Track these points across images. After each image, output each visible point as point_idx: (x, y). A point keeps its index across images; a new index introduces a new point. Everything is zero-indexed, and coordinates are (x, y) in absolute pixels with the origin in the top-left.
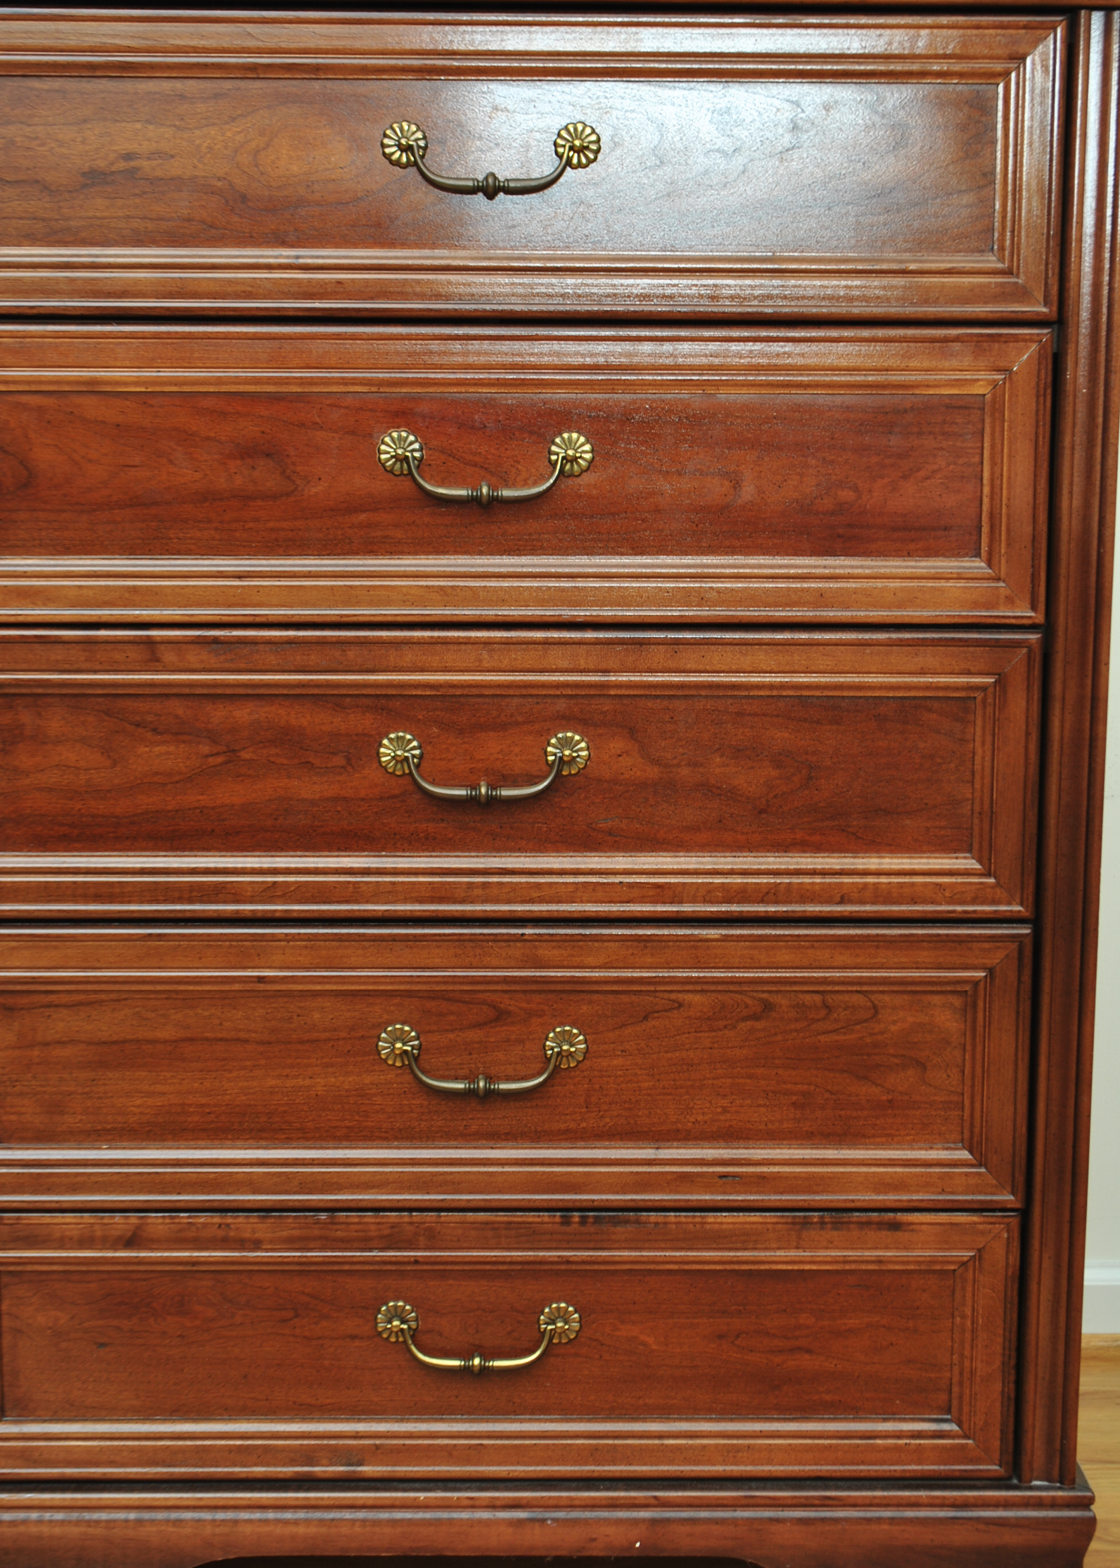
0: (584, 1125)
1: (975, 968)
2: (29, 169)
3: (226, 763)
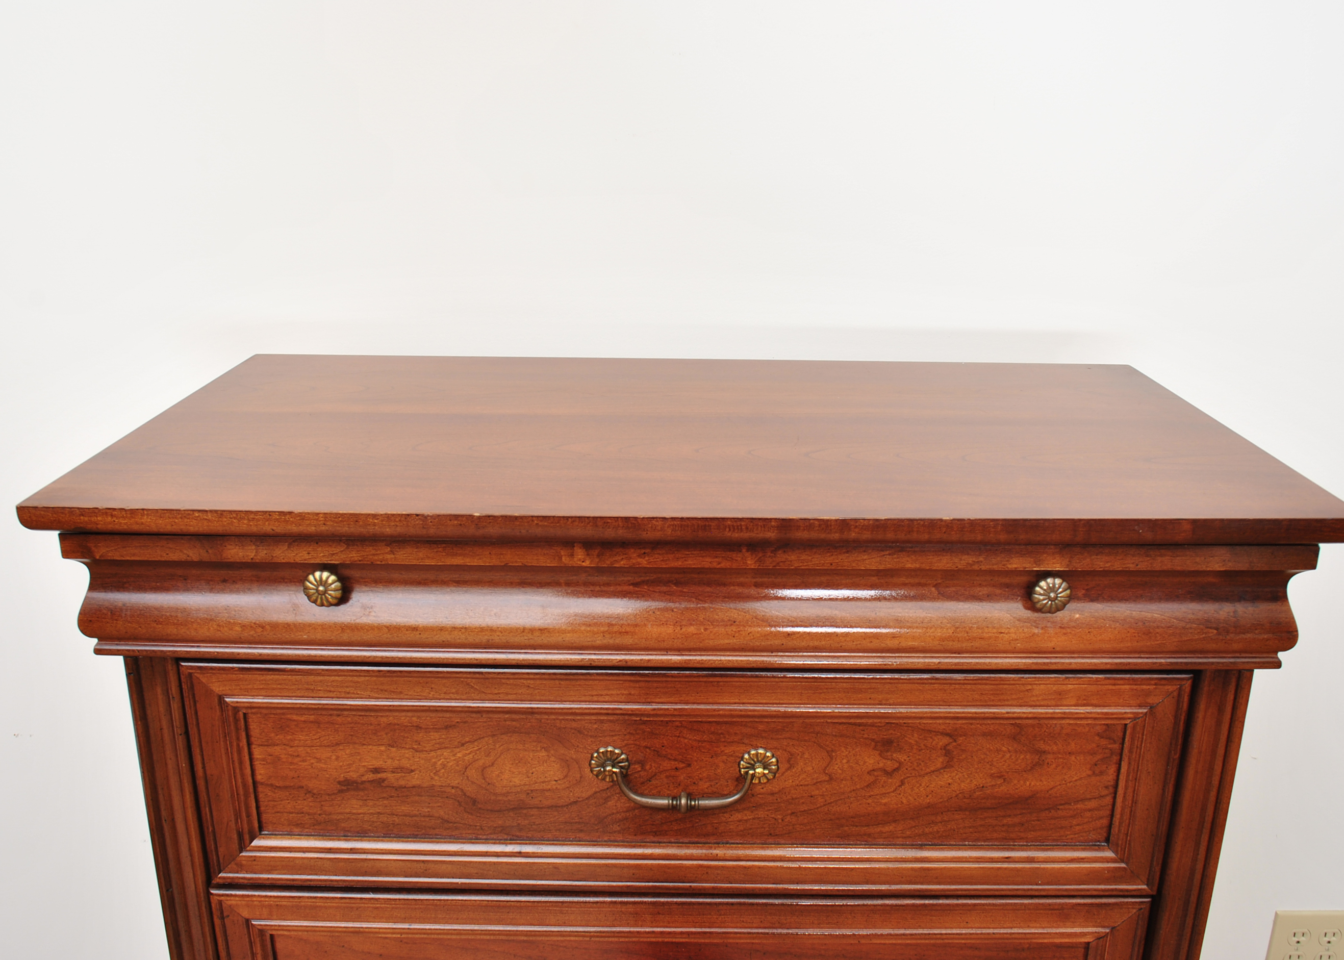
2: (294, 778)
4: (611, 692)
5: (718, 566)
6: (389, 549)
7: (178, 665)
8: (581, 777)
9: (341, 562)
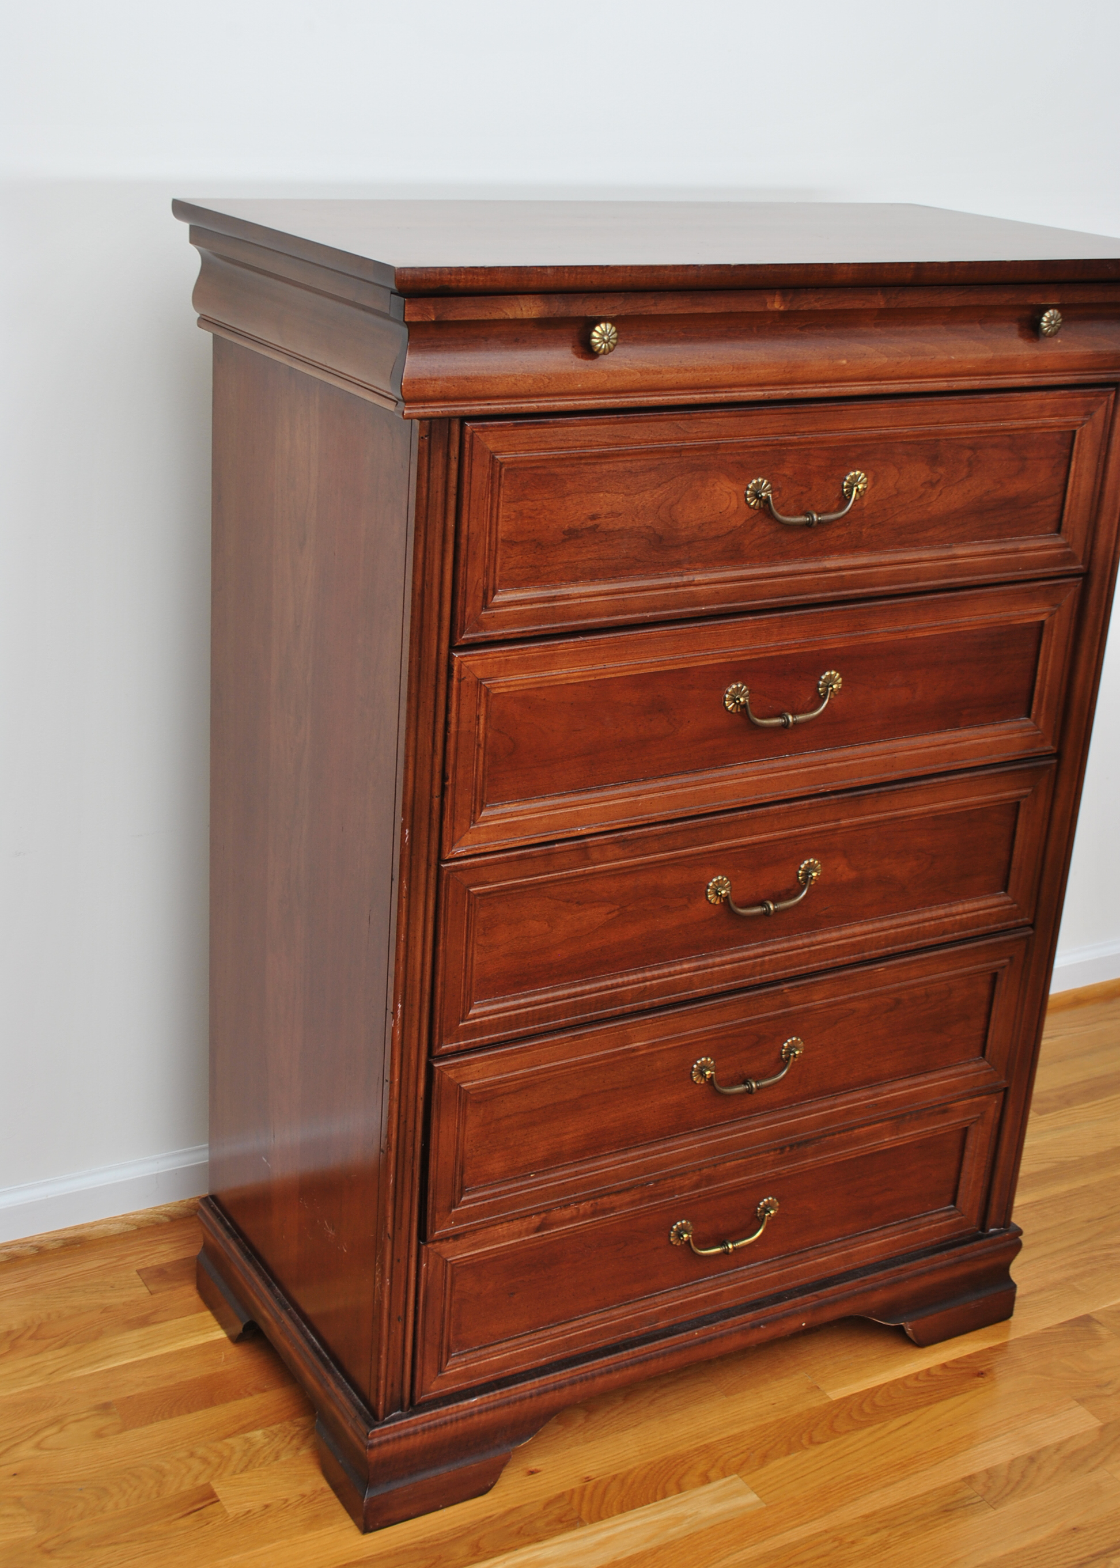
0: (797, 1093)
1: (1003, 958)
2: (529, 532)
3: (618, 916)
4: (772, 425)
5: (863, 308)
6: (653, 302)
7: (462, 427)
8: (738, 508)
9: (619, 314)
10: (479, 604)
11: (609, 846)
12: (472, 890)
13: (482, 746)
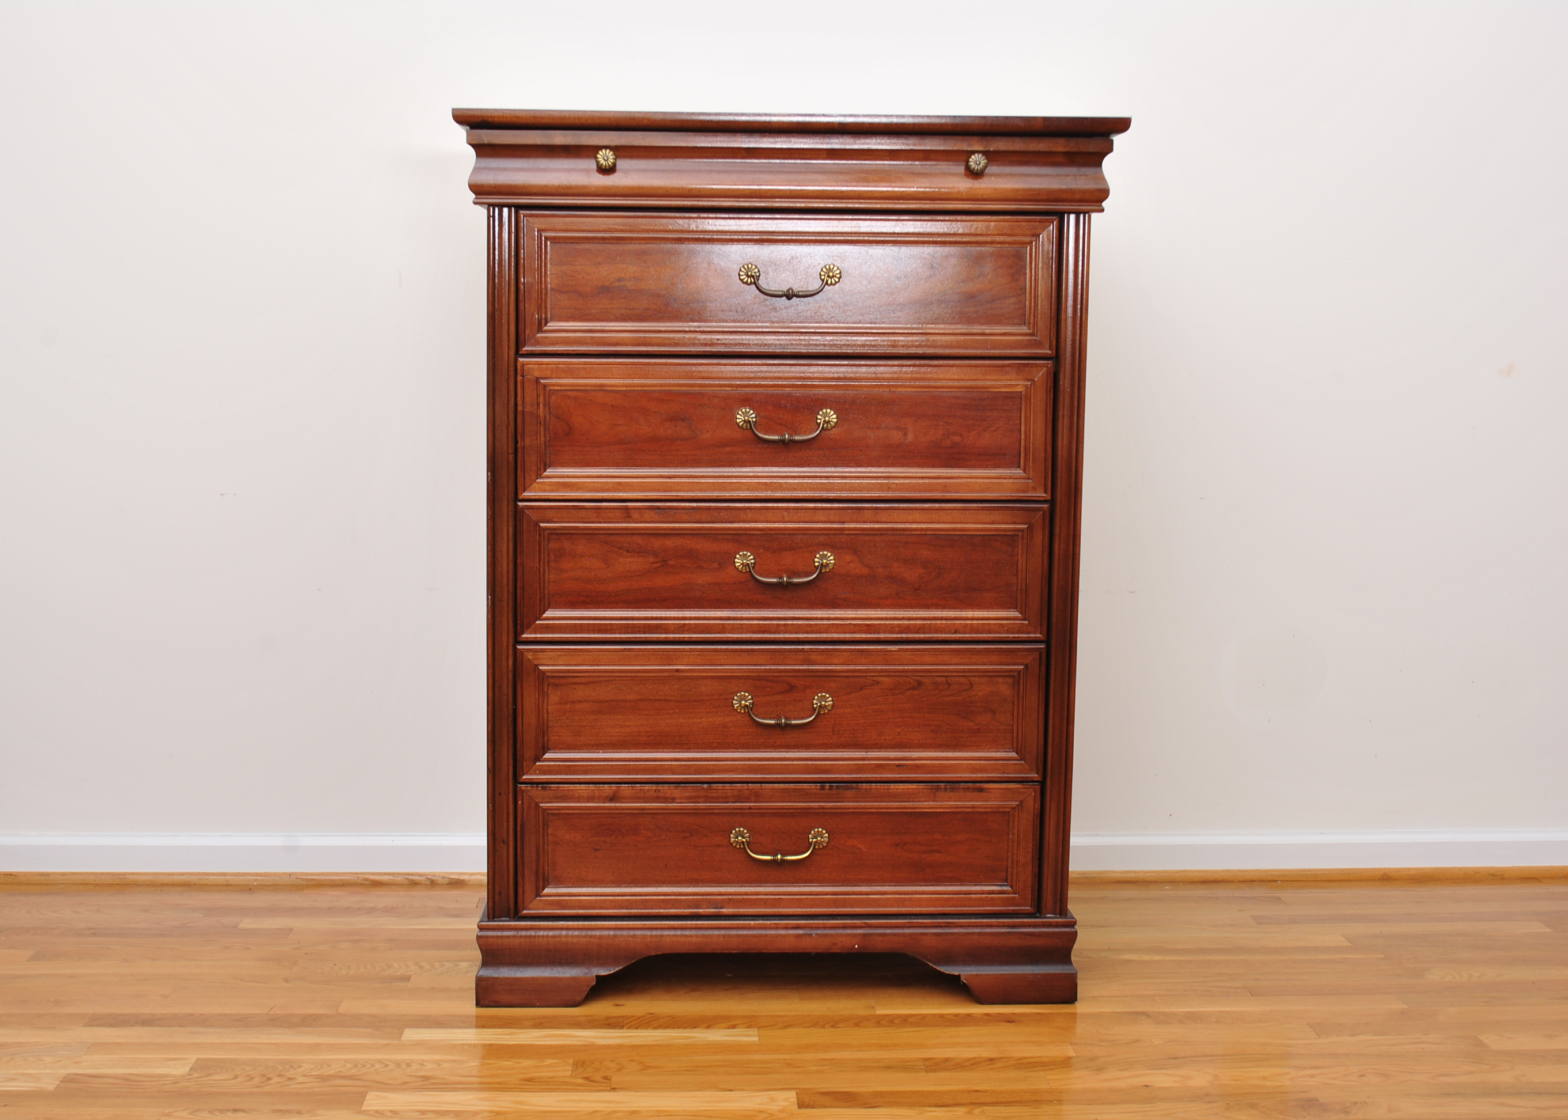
0: (831, 741)
1: (1019, 664)
2: (572, 285)
3: (661, 566)
6: (641, 137)
7: (517, 213)
9: (617, 144)
10: (535, 328)
11: (646, 511)
12: (541, 525)
13: (542, 423)
